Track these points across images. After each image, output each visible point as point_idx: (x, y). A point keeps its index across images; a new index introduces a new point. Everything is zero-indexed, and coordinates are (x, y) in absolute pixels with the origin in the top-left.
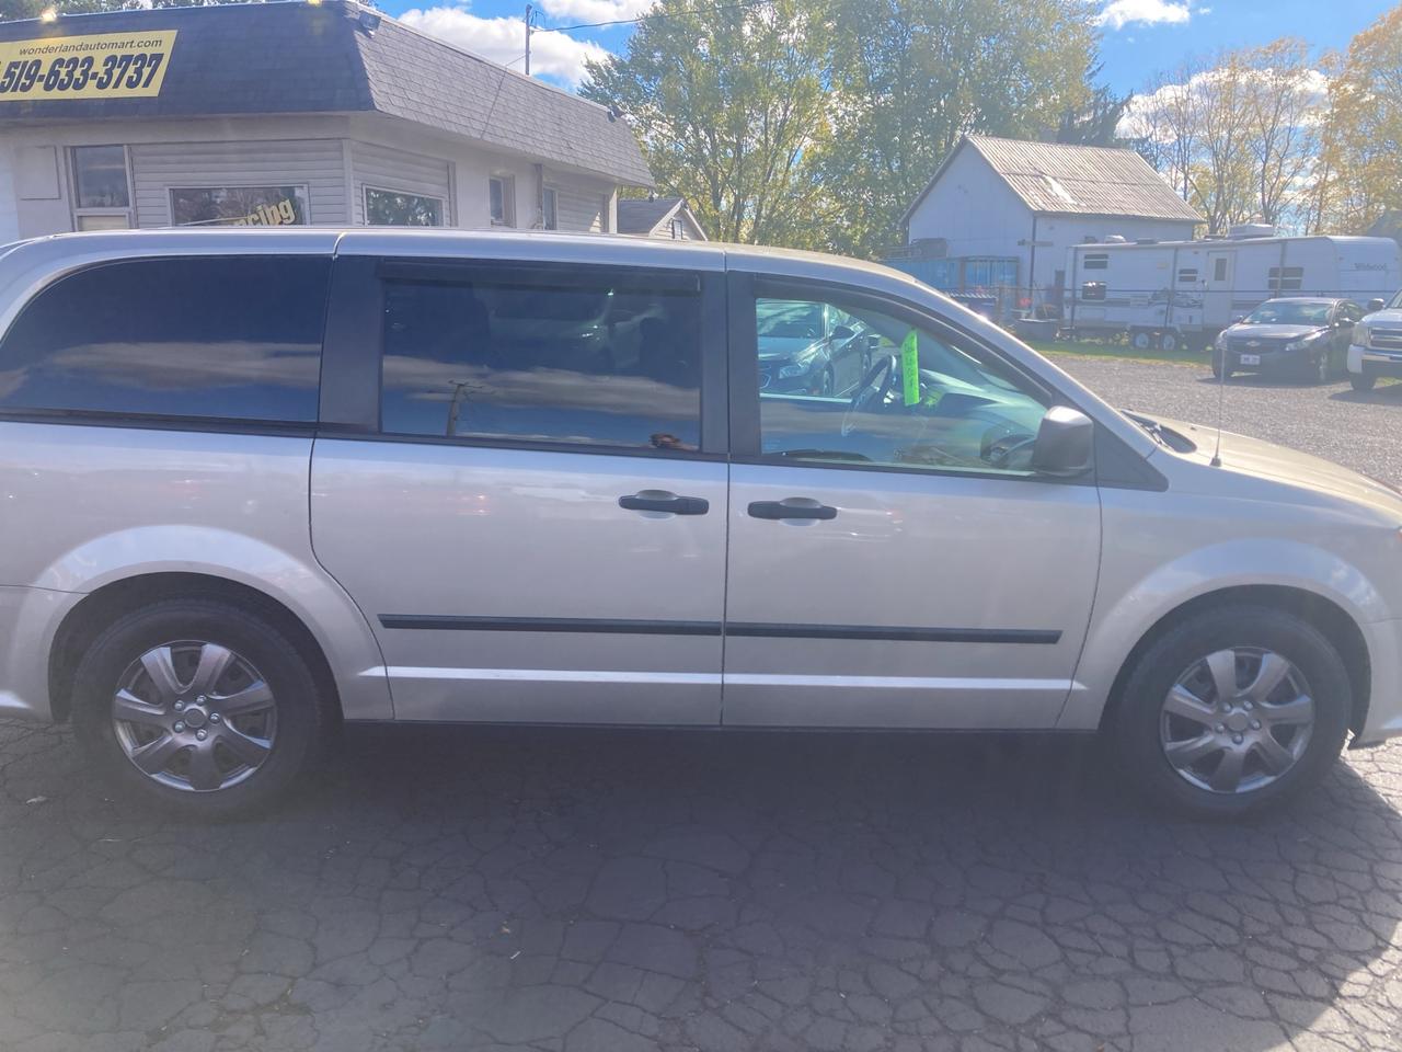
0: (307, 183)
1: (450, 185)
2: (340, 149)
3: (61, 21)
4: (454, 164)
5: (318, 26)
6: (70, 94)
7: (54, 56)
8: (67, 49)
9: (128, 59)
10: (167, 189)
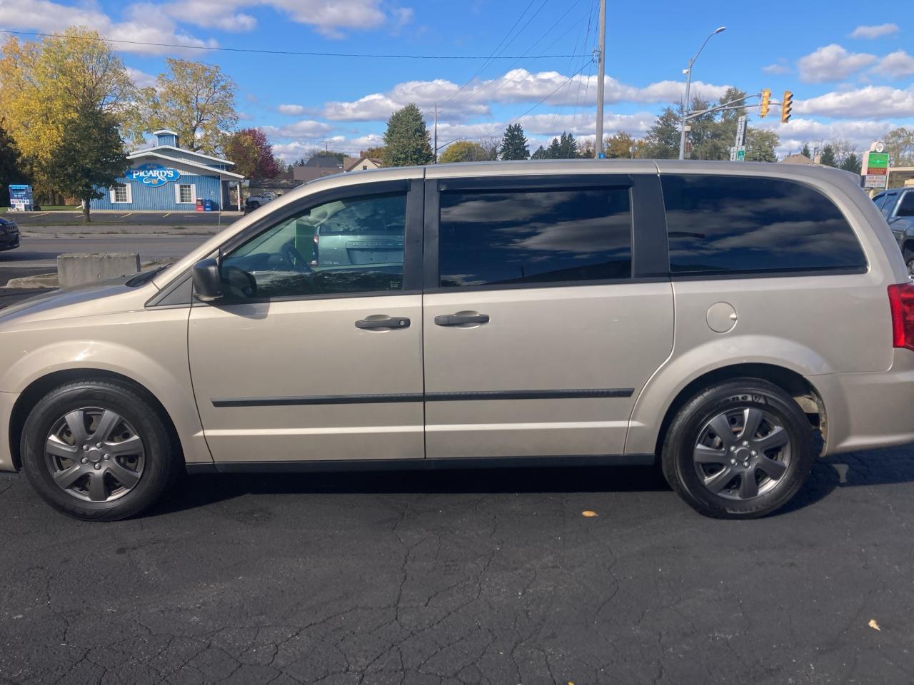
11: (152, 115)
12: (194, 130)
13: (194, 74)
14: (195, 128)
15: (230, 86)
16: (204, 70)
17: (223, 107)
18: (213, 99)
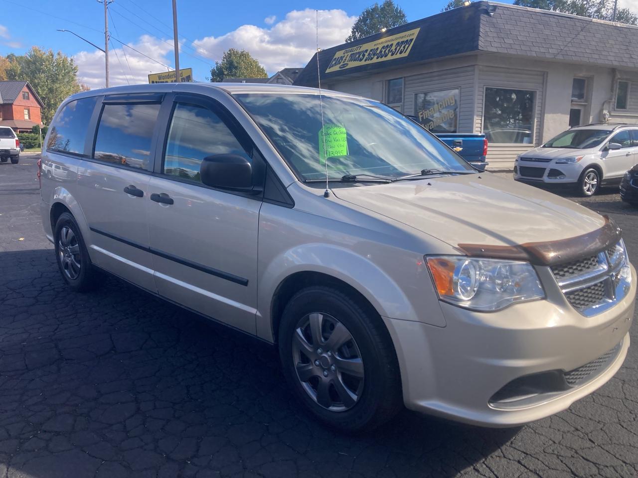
0: (460, 87)
1: (544, 83)
2: (474, 70)
3: (387, 32)
4: (547, 73)
5: (467, 15)
6: (384, 59)
7: (382, 45)
8: (389, 41)
9: (402, 42)
10: (414, 94)
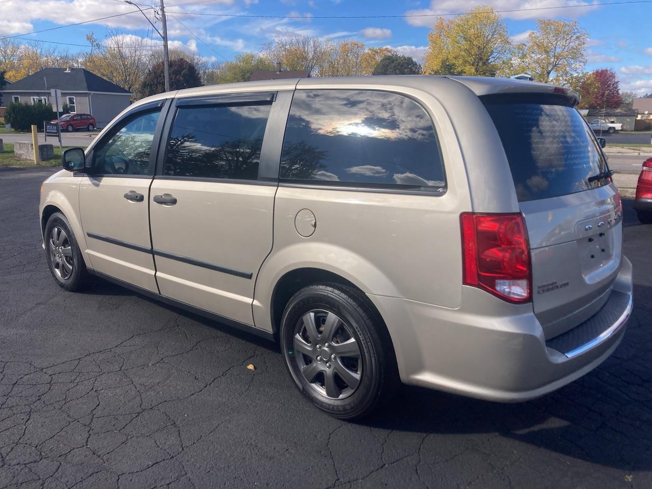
11: (520, 64)
12: (549, 73)
13: (556, 30)
14: (550, 71)
15: (584, 36)
16: (565, 25)
17: (575, 54)
18: (569, 48)
